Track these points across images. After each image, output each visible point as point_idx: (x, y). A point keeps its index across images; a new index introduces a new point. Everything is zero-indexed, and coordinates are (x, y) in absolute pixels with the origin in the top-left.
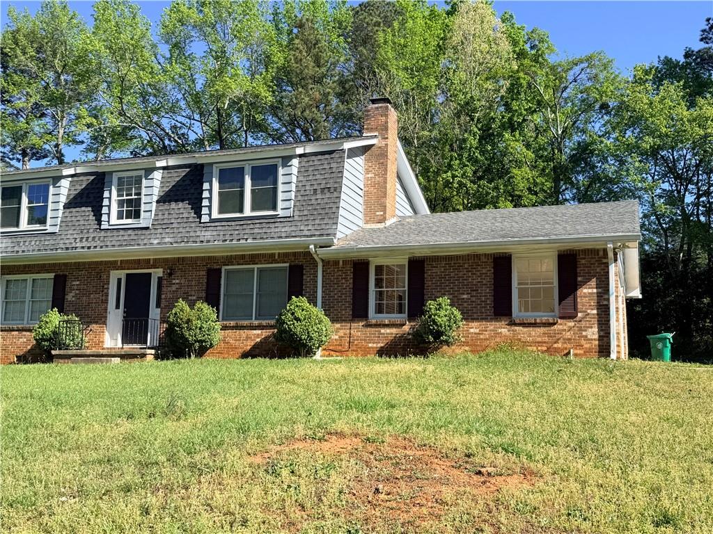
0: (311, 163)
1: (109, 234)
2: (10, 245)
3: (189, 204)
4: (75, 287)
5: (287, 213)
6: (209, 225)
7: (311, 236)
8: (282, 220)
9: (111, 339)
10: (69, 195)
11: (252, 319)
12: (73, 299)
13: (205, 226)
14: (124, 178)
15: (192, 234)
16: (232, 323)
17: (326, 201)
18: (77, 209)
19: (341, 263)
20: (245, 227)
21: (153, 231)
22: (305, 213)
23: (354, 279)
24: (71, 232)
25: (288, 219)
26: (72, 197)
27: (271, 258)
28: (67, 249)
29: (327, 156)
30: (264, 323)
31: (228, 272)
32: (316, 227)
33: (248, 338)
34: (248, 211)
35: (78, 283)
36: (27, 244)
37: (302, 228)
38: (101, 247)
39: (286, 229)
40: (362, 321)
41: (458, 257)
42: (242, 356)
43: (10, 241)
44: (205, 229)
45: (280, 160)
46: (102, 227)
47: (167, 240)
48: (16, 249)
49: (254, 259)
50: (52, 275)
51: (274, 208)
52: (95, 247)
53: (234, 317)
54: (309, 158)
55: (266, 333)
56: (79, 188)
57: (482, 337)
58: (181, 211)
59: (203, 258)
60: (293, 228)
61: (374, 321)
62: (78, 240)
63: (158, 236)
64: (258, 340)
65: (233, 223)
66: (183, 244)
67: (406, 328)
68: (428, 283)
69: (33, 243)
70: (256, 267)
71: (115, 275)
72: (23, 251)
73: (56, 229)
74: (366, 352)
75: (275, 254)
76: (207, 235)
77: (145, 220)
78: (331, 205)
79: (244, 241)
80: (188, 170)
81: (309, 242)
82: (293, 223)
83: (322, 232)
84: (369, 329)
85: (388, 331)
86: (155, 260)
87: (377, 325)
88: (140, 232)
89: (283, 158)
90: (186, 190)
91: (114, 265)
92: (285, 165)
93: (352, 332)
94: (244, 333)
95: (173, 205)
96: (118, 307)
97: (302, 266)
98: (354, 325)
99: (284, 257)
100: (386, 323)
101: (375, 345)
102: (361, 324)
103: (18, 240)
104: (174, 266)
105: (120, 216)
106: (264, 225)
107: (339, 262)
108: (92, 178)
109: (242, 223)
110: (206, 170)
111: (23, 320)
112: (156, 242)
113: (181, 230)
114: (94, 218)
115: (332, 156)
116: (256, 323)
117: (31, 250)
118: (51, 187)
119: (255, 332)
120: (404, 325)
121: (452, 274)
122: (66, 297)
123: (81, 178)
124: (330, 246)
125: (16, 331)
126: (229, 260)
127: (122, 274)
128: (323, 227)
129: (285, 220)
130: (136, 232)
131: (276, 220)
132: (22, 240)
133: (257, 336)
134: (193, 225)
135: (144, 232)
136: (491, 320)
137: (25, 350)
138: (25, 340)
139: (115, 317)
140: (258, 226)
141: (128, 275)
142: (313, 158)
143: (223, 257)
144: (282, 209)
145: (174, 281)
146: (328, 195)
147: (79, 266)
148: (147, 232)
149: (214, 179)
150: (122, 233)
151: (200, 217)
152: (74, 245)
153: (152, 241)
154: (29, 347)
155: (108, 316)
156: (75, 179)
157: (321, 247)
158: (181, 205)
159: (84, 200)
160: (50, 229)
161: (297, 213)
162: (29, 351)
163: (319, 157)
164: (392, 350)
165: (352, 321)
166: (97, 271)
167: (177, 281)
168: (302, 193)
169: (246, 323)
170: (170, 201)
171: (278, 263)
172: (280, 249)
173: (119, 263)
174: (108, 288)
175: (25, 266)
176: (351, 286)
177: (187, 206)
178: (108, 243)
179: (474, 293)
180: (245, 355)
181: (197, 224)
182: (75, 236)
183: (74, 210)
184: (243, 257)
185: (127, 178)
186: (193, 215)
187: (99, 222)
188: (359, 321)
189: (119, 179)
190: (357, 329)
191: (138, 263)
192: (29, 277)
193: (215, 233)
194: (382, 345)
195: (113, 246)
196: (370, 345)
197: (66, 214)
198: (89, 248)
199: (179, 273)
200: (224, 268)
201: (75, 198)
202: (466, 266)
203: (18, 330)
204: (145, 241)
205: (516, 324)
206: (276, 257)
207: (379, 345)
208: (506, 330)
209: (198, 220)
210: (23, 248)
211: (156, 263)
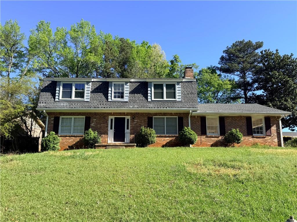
0: (185, 85)
1: (111, 103)
2: (68, 104)
3: (142, 95)
4: (94, 121)
5: (180, 100)
6: (151, 102)
7: (190, 108)
8: (178, 102)
9: (110, 140)
10: (92, 89)
11: (165, 134)
12: (94, 125)
13: (150, 102)
14: (117, 84)
15: (145, 105)
16: (159, 135)
17: (192, 97)
18: (97, 94)
19: (196, 117)
20: (165, 103)
21: (129, 103)
22: (186, 100)
23: (201, 122)
24: (95, 101)
25: (180, 102)
26: (93, 89)
27: (171, 114)
28: (95, 107)
29: (190, 83)
30: (170, 135)
31: (155, 118)
32: (191, 105)
33: (164, 140)
34: (165, 99)
35: (95, 120)
36: (76, 105)
37: (186, 105)
38: (110, 107)
39: (180, 105)
40: (205, 135)
41: (235, 117)
42: (162, 146)
43: (68, 103)
44: (150, 103)
45: (176, 83)
46: (109, 101)
47: (136, 106)
48: (71, 106)
49: (165, 114)
50: (84, 117)
51: (175, 98)
52: (107, 107)
53: (160, 133)
54: (183, 83)
55: (170, 139)
56: (96, 87)
57: (244, 141)
58: (139, 97)
59: (146, 113)
60: (183, 105)
61: (209, 136)
62: (99, 105)
63: (132, 105)
64: (168, 141)
65: (160, 102)
66: (142, 108)
67: (220, 138)
68: (226, 124)
69: (79, 105)
70: (165, 117)
71: (110, 117)
72: (75, 107)
73: (89, 100)
74: (207, 145)
76: (151, 105)
77: (126, 99)
78: (195, 98)
79: (165, 108)
80: (139, 83)
81: (190, 110)
82: (182, 103)
83: (193, 107)
84: (207, 138)
85: (214, 139)
86: (127, 113)
87: (210, 137)
88: (124, 103)
89: (177, 82)
90: (140, 90)
91: (110, 114)
92: (178, 84)
93: (202, 139)
94: (163, 139)
95: (136, 95)
96: (111, 128)
97: (183, 117)
98: (202, 137)
99: (176, 114)
100: (213, 136)
101: (210, 143)
102: (205, 136)
103: (72, 103)
104: (134, 115)
105: (115, 97)
106: (172, 103)
108: (101, 83)
109: (164, 102)
110: (149, 84)
111: (71, 133)
112: (131, 107)
113: (140, 103)
114: (104, 97)
115: (192, 83)
116: (167, 135)
117: (79, 108)
118: (86, 85)
119: (167, 138)
120: (219, 137)
121: (234, 122)
122: (91, 125)
123: (96, 83)
124: (196, 111)
125: (68, 137)
126: (156, 114)
127: (113, 117)
128: (193, 105)
129: (179, 102)
130: (123, 103)
131: (176, 102)
132: (77, 103)
133: (168, 140)
135: (126, 103)
136: (247, 136)
137: (72, 144)
138: (72, 140)
139: (111, 133)
140: (169, 103)
141: (115, 118)
142: (185, 83)
143: (153, 113)
144: (178, 98)
146: (193, 95)
147: (96, 114)
148: (127, 103)
149: (152, 87)
150: (117, 103)
151: (147, 99)
152: (98, 106)
153: (130, 106)
154: (74, 143)
155: (108, 132)
156: (94, 83)
157: (193, 111)
158: (139, 95)
159: (99, 90)
160: (86, 100)
161: (183, 100)
163: (187, 83)
164: (215, 145)
165: (201, 135)
166: (104, 116)
167: (136, 121)
168: (183, 94)
169: (163, 135)
170: (134, 93)
171: (174, 116)
172: (174, 111)
173: (113, 113)
174: (108, 122)
175: (72, 113)
176: (200, 124)
177: (141, 95)
178: (112, 106)
179: (241, 128)
180: (163, 146)
181: (146, 102)
182: (97, 103)
183: (95, 94)
184: (161, 113)
185: (118, 84)
186: (144, 98)
187: (107, 99)
188: (203, 136)
189: (114, 84)
190: (203, 138)
191: (120, 114)
192: (73, 117)
193: (154, 105)
194: (212, 143)
195: (114, 107)
196: (208, 143)
197: (92, 95)
198: (104, 107)
199: (137, 118)
201: (95, 89)
202: (238, 120)
203: (69, 136)
204: (127, 106)
205: (254, 137)
206: (173, 114)
207: (211, 143)
208: (251, 139)
210: (74, 106)
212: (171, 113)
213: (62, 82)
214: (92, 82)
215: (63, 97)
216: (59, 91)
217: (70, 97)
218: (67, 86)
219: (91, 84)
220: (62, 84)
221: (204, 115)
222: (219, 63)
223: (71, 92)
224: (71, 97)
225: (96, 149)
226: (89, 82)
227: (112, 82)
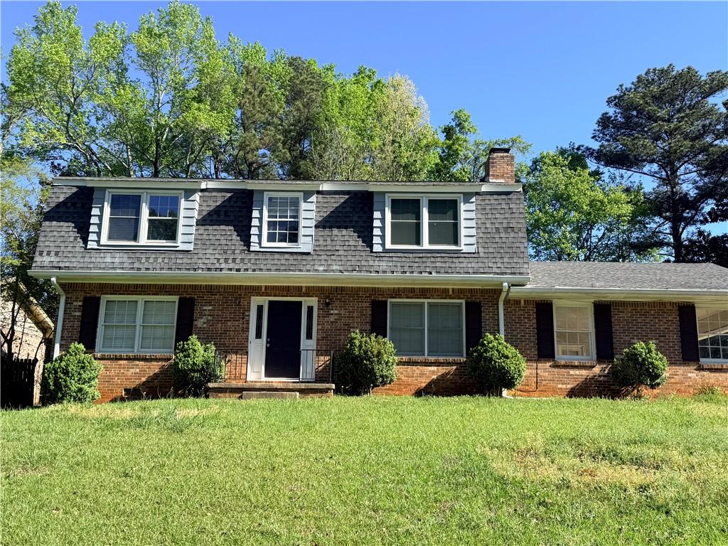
0: (487, 202)
1: (260, 256)
2: (125, 260)
3: (354, 232)
4: (207, 313)
5: (472, 249)
6: (382, 255)
7: (502, 274)
8: (466, 255)
9: (255, 372)
10: (200, 212)
11: (424, 355)
12: (205, 326)
13: (378, 256)
14: (277, 198)
15: (363, 263)
16: (405, 358)
17: (511, 240)
18: (215, 227)
19: (522, 302)
20: (424, 260)
21: (315, 257)
22: (491, 250)
23: (537, 318)
24: (210, 251)
25: (473, 255)
26: (205, 213)
27: (444, 293)
28: (209, 269)
29: (503, 197)
30: (441, 359)
31: (393, 305)
32: (506, 265)
33: (422, 375)
34: (426, 245)
35: (210, 308)
36: (151, 260)
37: (491, 265)
38: (254, 270)
39: (473, 265)
40: (549, 361)
41: (643, 304)
42: (416, 393)
43: (126, 255)
44: (378, 259)
45: (462, 195)
46: (252, 249)
47: (335, 267)
48: (136, 265)
49: (424, 293)
50: (176, 298)
51: (456, 242)
52: (246, 270)
53: (410, 352)
54: (484, 197)
55: (442, 370)
56: (213, 205)
57: (672, 380)
58: (346, 238)
59: (366, 289)
60: (480, 265)
61: (563, 362)
62: (222, 261)
63: (323, 262)
64: (435, 377)
65: (411, 255)
66: (355, 273)
67: (597, 370)
68: (615, 328)
69: (160, 260)
70: (426, 301)
71: (256, 301)
72: (147, 269)
73: (190, 247)
74: (555, 391)
75: (448, 289)
76: (384, 265)
77: (305, 244)
78: (518, 245)
79: (427, 274)
80: (347, 197)
81: (501, 280)
82: (479, 260)
83: (513, 271)
84: (556, 370)
85: (577, 372)
86: (308, 288)
87: (565, 366)
88: (299, 257)
89: (465, 194)
90: (349, 217)
91: (256, 291)
92: (467, 201)
93: (539, 372)
94: (417, 370)
95: (335, 231)
96: (259, 335)
97: (480, 302)
98: (540, 365)
99: (459, 293)
100: (576, 364)
101: (564, 386)
102: (548, 364)
103: (138, 255)
104: (330, 296)
105: (271, 238)
106: (447, 259)
107: (520, 301)
108: (229, 195)
109: (421, 255)
110: (376, 198)
111: (133, 347)
112: (321, 268)
113: (350, 258)
114: (239, 238)
115: (510, 196)
116: (432, 359)
117: (159, 271)
118: (183, 200)
119: (430, 368)
120: (594, 367)
121: (639, 320)
122: (195, 323)
123: (214, 194)
124: (524, 285)
125: (125, 359)
126: (397, 293)
127: (264, 301)
128: (514, 265)
129: (469, 256)
130: (295, 257)
131: (459, 255)
132: (154, 256)
133: (433, 373)
134: (363, 254)
135: (304, 257)
136: (680, 365)
137: (138, 382)
138: (138, 370)
139: (258, 349)
140: (439, 259)
141: (271, 303)
142: (489, 197)
143: (389, 289)
144: (465, 245)
145: (332, 312)
146: (512, 235)
147: (211, 290)
148: (309, 258)
149: (387, 209)
150: (277, 256)
151: (371, 245)
152: (217, 266)
153: (316, 267)
154: (144, 379)
155: (249, 344)
156: (206, 194)
157: (513, 285)
158: (344, 232)
159: (222, 217)
160: (182, 247)
161: (481, 250)
162: (144, 383)
163: (495, 197)
164: (582, 391)
165: (538, 361)
166: (236, 296)
167: (336, 312)
168: (483, 230)
169: (420, 358)
170: (331, 227)
171: (453, 298)
172: (453, 285)
173: (263, 289)
174: (249, 316)
175: (137, 286)
176: (535, 326)
177: (352, 233)
178: (262, 267)
179: (662, 339)
180: (418, 394)
181: (368, 253)
182: (217, 256)
183: (210, 228)
184: (413, 290)
185: (281, 198)
186: (361, 243)
187: (247, 243)
188: (545, 361)
189: (270, 199)
190: (545, 368)
191: (287, 290)
192: (141, 299)
193: (391, 264)
194: (572, 386)
195: (269, 270)
196: (560, 386)
197: (200, 232)
198: (238, 270)
199: (337, 303)
200: (389, 300)
201: (210, 214)
202: (652, 312)
203: (128, 359)
204: (308, 267)
205: (703, 369)
206: (451, 293)
207: (570, 386)
208: (695, 375)
209: (368, 249)
210: (146, 265)
211: (309, 292)
212: (445, 289)
213: (110, 190)
214: (202, 191)
215: (110, 238)
216: (101, 217)
217: (132, 236)
218: (126, 204)
219: (197, 196)
220: (108, 196)
221: (546, 296)
222: (593, 138)
223: (137, 222)
224: (135, 238)
225: (211, 400)
226: (193, 191)
227: (262, 192)
